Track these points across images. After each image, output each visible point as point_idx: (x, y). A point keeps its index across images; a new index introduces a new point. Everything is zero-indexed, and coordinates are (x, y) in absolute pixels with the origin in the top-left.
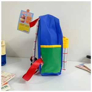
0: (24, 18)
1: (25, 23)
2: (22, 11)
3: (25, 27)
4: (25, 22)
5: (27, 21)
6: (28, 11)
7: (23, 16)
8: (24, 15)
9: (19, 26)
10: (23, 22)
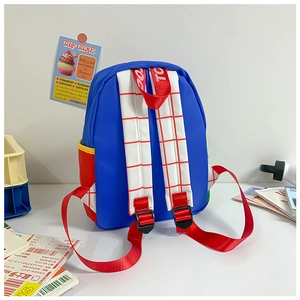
0: (71, 62)
1: (74, 78)
2: (62, 40)
3: (75, 89)
4: (75, 73)
5: (80, 71)
6: (82, 38)
7: (66, 55)
8: (69, 53)
9: (55, 88)
10: (69, 74)
